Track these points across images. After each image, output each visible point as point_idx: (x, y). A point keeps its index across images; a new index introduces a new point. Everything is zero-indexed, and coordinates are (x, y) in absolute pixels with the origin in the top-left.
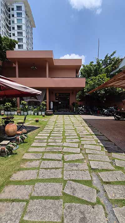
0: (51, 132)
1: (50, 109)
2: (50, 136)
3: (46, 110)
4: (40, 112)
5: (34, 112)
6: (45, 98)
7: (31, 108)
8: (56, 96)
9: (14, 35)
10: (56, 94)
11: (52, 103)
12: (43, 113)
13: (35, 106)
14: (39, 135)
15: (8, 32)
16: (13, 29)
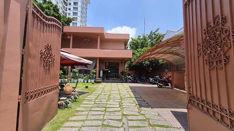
0: (99, 95)
1: (99, 77)
2: (97, 98)
3: (96, 78)
4: (90, 80)
5: (84, 79)
6: (95, 67)
7: (81, 76)
8: (106, 65)
9: (70, 9)
10: (106, 63)
11: (101, 72)
12: (93, 81)
13: (85, 75)
14: (88, 97)
15: (64, 7)
16: (69, 5)
